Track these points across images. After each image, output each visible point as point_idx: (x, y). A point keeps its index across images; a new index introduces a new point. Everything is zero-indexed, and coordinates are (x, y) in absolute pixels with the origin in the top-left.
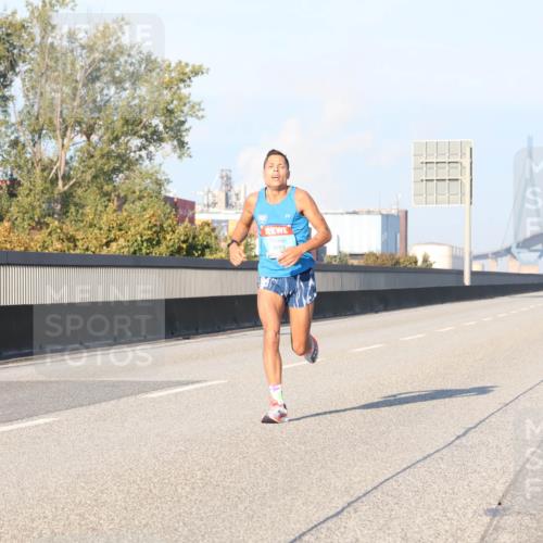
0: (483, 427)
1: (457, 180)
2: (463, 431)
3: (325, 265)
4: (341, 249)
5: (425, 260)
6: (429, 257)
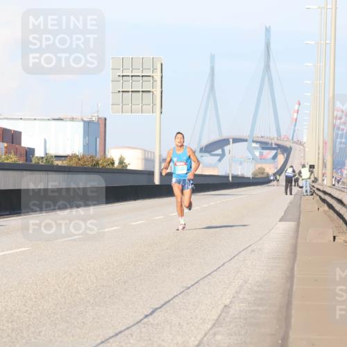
0: (167, 307)
1: (150, 91)
2: (150, 311)
3: (32, 165)
4: (48, 152)
5: (121, 162)
6: (124, 159)
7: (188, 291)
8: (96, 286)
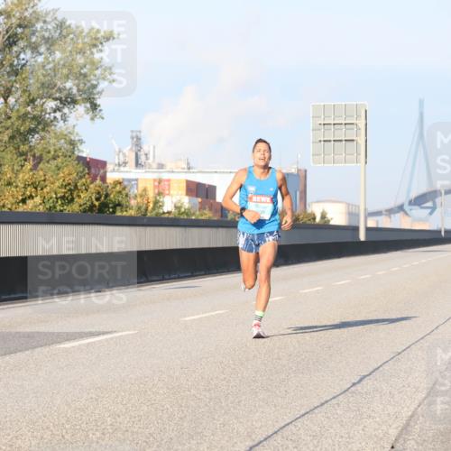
0: (376, 374)
1: (353, 140)
5: (323, 217)
6: (326, 214)
7: (399, 357)
8: (299, 352)
